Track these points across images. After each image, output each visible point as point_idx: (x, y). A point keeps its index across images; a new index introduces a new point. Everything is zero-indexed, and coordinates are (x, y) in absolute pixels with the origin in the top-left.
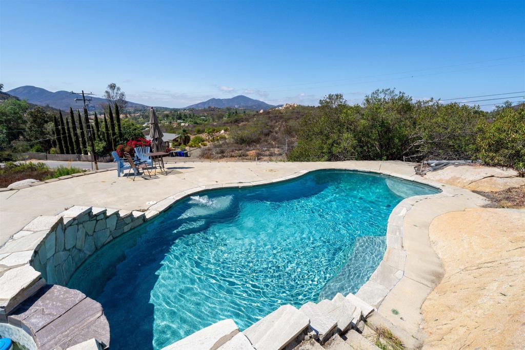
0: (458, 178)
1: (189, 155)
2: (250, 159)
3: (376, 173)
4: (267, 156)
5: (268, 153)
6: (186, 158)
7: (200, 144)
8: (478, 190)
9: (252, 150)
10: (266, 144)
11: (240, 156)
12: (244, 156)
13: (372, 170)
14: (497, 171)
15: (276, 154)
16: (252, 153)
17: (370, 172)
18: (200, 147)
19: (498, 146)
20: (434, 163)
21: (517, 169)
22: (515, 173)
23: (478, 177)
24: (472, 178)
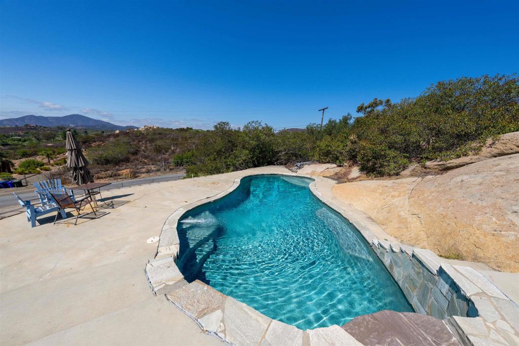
0: (315, 171)
1: (23, 184)
2: (126, 178)
3: (275, 174)
4: (144, 173)
5: (144, 170)
6: (19, 188)
7: (38, 169)
8: (325, 175)
9: (123, 170)
10: (137, 162)
11: (111, 176)
12: (116, 176)
13: (272, 173)
14: (329, 165)
15: (153, 170)
16: (125, 172)
17: (271, 174)
18: (39, 173)
19: (327, 154)
20: (299, 164)
21: (336, 164)
22: (336, 166)
23: (323, 170)
24: (320, 170)
